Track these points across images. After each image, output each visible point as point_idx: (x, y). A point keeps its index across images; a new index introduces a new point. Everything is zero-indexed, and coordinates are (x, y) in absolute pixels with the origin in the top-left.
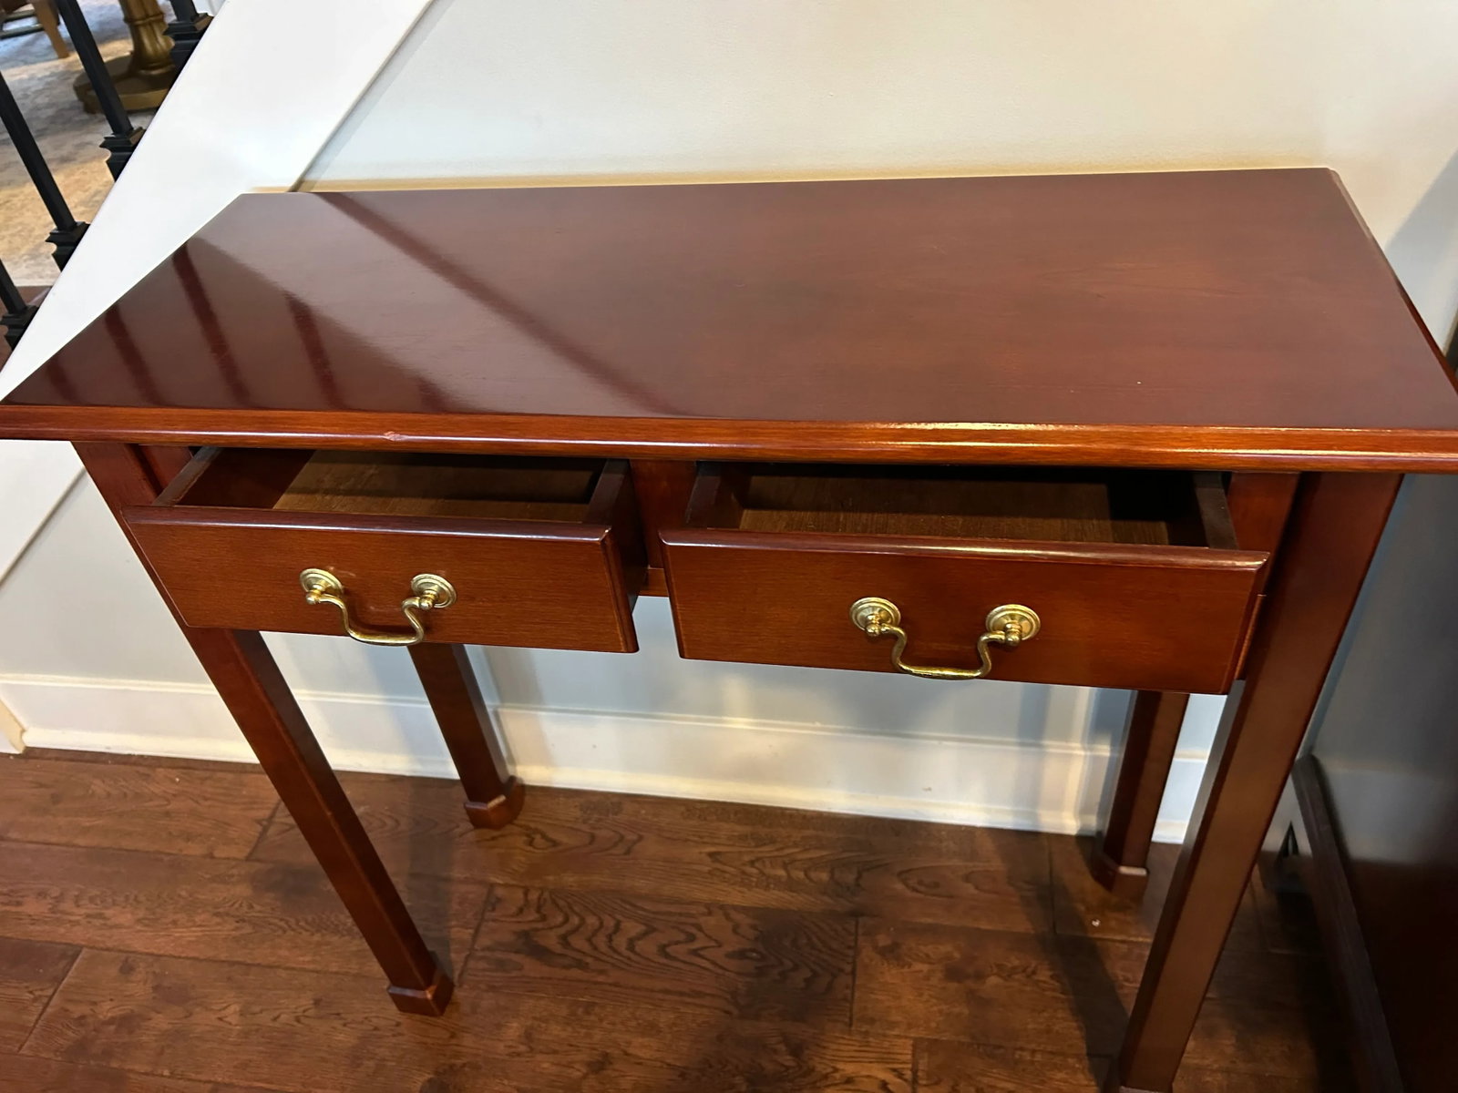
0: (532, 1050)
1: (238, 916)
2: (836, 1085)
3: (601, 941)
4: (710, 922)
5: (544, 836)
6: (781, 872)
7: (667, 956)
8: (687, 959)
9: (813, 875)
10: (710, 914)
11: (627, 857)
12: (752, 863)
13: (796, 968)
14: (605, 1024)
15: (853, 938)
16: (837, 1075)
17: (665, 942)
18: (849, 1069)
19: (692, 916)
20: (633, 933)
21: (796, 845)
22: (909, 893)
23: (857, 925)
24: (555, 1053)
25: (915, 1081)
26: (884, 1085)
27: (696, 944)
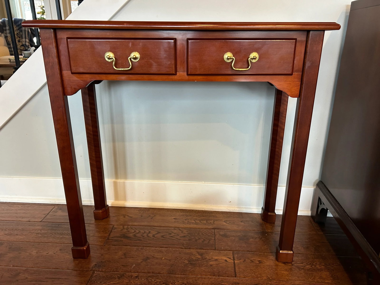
0: (126, 257)
1: (37, 233)
2: (213, 261)
3: (145, 235)
4: (175, 231)
5: (128, 216)
6: (194, 221)
7: (164, 237)
8: (169, 238)
9: (202, 222)
10: (175, 229)
11: (151, 219)
12: (186, 220)
13: (199, 239)
14: (147, 251)
15: (214, 233)
16: (213, 259)
17: (163, 235)
18: (216, 258)
19: (170, 230)
20: (154, 234)
21: (197, 216)
22: (227, 225)
23: (214, 231)
24: (133, 257)
25: (234, 259)
26: (226, 261)
27: (172, 235)
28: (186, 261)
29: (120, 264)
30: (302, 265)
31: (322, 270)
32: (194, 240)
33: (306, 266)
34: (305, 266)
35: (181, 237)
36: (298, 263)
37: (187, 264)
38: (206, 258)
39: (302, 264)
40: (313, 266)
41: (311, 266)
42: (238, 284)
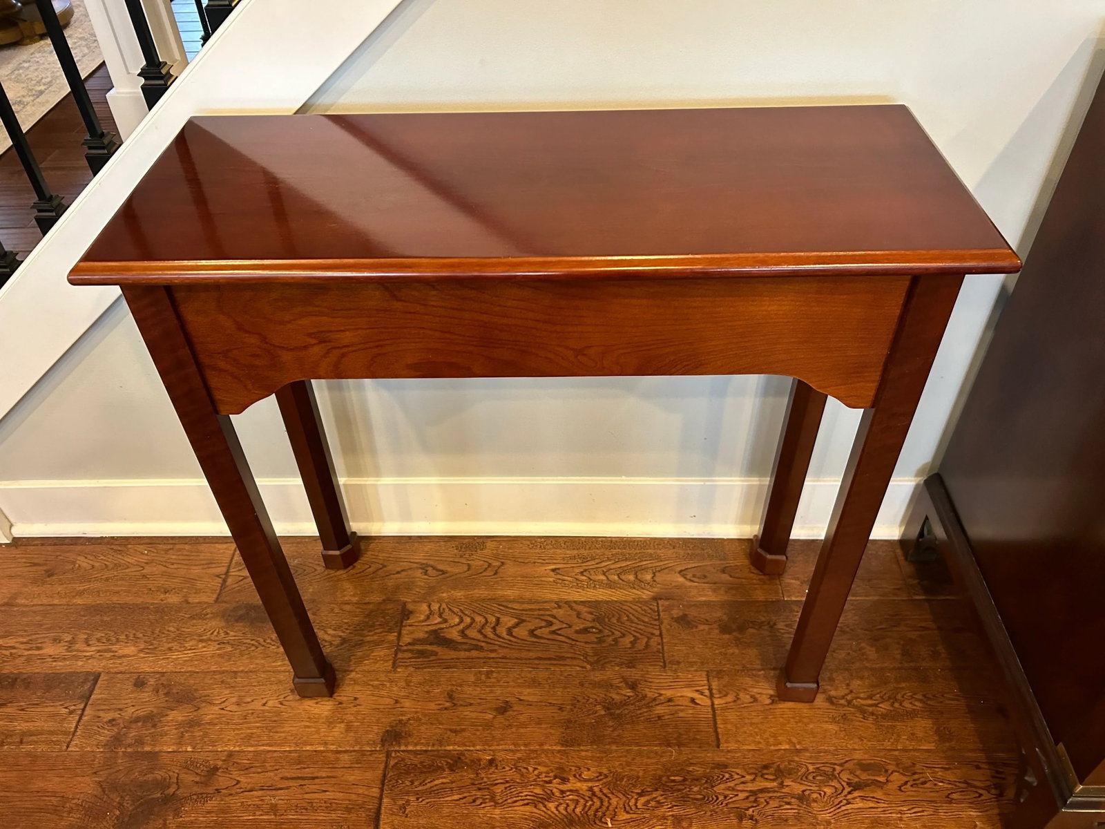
0: (455, 705)
1: (218, 641)
2: (662, 703)
3: (488, 631)
4: (560, 613)
5: (434, 568)
6: (603, 577)
7: (536, 636)
8: (550, 637)
9: (623, 577)
10: (560, 607)
12: (582, 573)
13: (623, 635)
14: (502, 683)
15: (657, 614)
16: (662, 698)
17: (533, 628)
18: (669, 693)
19: (548, 610)
20: (510, 624)
21: (609, 559)
22: (689, 584)
23: (658, 606)
24: (471, 704)
25: (712, 696)
26: (693, 700)
27: (554, 628)
28: (599, 708)
29: (445, 727)
30: (870, 702)
31: (916, 716)
32: (610, 639)
33: (880, 705)
34: (876, 705)
35: (577, 632)
36: (862, 695)
37: (603, 716)
38: (646, 696)
39: (871, 698)
40: (896, 705)
41: (892, 705)
42: (726, 766)
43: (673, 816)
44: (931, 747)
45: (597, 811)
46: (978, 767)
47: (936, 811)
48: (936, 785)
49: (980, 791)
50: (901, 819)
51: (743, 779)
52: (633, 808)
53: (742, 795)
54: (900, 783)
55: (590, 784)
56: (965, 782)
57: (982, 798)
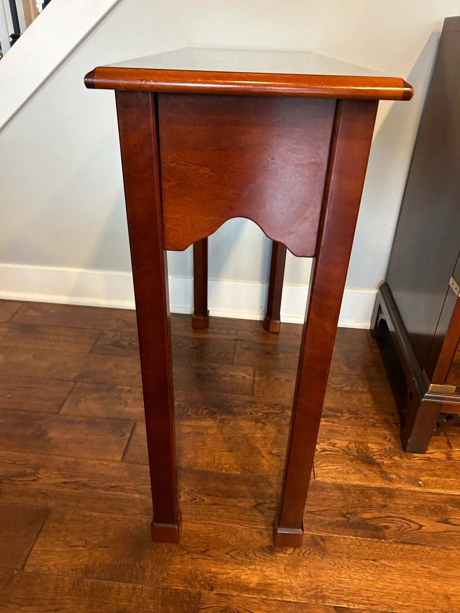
0: (117, 368)
2: (227, 377)
5: (122, 320)
15: (234, 345)
16: (228, 375)
23: (235, 342)
24: (126, 369)
25: (254, 376)
26: (244, 377)
27: (179, 346)
28: (193, 376)
29: (110, 376)
30: (340, 386)
31: (364, 393)
32: (207, 352)
34: (343, 388)
35: (190, 348)
36: (336, 383)
37: (195, 379)
38: (219, 373)
40: (354, 388)
41: (351, 388)
42: (254, 402)
43: (220, 418)
44: (369, 405)
45: (180, 413)
46: (393, 415)
47: (366, 429)
48: (368, 420)
49: (392, 424)
50: (345, 431)
51: (263, 408)
52: (200, 414)
53: (260, 414)
54: (348, 417)
55: (179, 403)
56: (385, 420)
57: (393, 427)
